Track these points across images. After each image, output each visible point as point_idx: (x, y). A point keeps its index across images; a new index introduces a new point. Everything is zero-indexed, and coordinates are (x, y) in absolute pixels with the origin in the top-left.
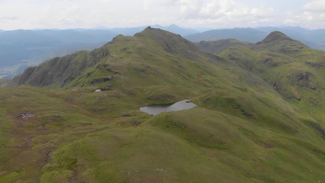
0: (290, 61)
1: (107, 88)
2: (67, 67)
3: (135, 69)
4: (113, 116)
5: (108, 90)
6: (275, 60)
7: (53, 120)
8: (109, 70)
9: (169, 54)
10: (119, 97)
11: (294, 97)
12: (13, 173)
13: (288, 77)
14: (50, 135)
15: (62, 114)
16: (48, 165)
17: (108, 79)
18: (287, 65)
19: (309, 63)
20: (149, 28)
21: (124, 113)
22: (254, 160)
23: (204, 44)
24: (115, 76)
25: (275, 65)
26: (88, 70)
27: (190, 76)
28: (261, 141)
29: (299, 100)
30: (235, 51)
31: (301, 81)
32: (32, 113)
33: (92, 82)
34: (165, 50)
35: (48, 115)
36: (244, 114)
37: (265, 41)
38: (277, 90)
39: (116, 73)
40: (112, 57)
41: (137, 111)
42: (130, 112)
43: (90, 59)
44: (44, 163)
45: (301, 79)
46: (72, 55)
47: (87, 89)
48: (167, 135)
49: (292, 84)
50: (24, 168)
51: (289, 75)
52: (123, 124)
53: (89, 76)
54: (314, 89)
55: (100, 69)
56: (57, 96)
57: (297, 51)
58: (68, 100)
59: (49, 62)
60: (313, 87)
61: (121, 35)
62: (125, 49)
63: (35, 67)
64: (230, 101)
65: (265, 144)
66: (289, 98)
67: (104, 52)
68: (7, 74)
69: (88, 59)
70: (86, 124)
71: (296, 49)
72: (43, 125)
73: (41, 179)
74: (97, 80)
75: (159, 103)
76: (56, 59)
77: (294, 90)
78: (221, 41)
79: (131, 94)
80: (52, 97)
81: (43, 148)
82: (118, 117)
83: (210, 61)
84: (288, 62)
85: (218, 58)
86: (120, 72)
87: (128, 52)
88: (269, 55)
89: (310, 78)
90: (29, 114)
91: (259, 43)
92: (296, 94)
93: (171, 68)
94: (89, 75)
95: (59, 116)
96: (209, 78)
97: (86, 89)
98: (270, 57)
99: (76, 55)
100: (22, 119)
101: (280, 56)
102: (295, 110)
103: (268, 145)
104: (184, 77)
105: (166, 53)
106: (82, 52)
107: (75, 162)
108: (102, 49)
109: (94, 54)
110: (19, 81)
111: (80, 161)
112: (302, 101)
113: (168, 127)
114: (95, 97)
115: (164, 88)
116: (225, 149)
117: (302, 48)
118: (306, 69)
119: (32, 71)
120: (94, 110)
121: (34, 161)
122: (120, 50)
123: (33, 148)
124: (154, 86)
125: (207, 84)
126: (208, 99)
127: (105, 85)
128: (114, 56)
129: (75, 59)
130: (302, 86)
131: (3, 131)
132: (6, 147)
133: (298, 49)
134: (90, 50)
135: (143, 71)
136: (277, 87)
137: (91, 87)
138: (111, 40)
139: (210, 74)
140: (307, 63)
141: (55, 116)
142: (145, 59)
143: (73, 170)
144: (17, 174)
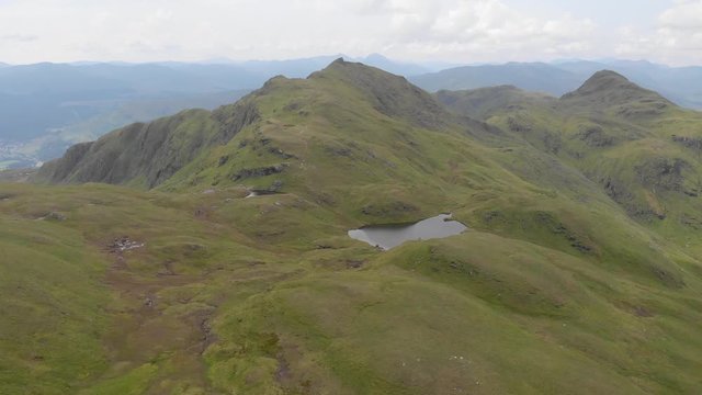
0: (640, 135)
1: (273, 188)
2: (160, 144)
3: (329, 149)
4: (300, 247)
5: (275, 192)
6: (607, 132)
7: (186, 254)
8: (273, 151)
9: (386, 118)
10: (304, 208)
11: (652, 212)
12: (145, 365)
13: (636, 167)
14: (190, 286)
15: (201, 243)
16: (214, 347)
17: (274, 170)
18: (634, 143)
19: (682, 139)
20: (340, 61)
21: (321, 241)
22: (626, 341)
23: (448, 97)
24: (288, 163)
25: (608, 143)
26: (219, 151)
27: (434, 165)
28: (624, 303)
29: (661, 218)
30: (521, 113)
31: (665, 178)
32: (139, 240)
33: (239, 177)
34: (375, 108)
35: (174, 244)
36: (573, 246)
37: (582, 91)
38: (614, 196)
39: (290, 156)
40: (269, 123)
41: (345, 238)
42: (332, 239)
43: (213, 127)
44: (201, 344)
45: (664, 173)
46: (172, 118)
47: (233, 191)
48: (441, 288)
49: (646, 184)
50: (164, 355)
51: (638, 163)
52: (325, 264)
53: (224, 163)
54: (692, 195)
55: (254, 149)
56: (177, 206)
57: (653, 113)
58: (201, 212)
59: (121, 134)
60: (690, 191)
61: (281, 76)
62: (293, 107)
63: (90, 144)
64: (543, 218)
65: (634, 307)
66: (640, 214)
67: (245, 112)
68: (18, 159)
69: (209, 127)
70: (253, 264)
71: (652, 109)
72: (167, 265)
73: (212, 377)
74: (249, 172)
75: (386, 221)
76: (137, 127)
77: (649, 198)
78: (482, 91)
79: (326, 201)
80: (166, 207)
81: (187, 313)
82: (310, 250)
83: (469, 133)
84: (635, 137)
85: (486, 128)
86: (297, 155)
87: (301, 113)
88: (595, 121)
89: (683, 172)
90: (131, 242)
91: (570, 95)
92: (655, 205)
93: (394, 147)
94: (224, 161)
95: (197, 247)
96: (475, 168)
97: (229, 191)
98: (594, 125)
99: (180, 118)
100: (121, 252)
101: (617, 125)
102: (654, 239)
103: (642, 311)
104: (421, 167)
105: (380, 116)
106: (194, 112)
107: (274, 340)
108: (238, 107)
109: (219, 116)
110: (53, 174)
111: (284, 338)
112: (666, 220)
113: (435, 270)
114: (258, 207)
115: (393, 191)
116: (564, 317)
117: (664, 106)
118: (674, 152)
119: (84, 152)
120: (259, 235)
121: (179, 339)
122: (284, 109)
123: (165, 313)
124: (370, 185)
125: (472, 181)
126: (495, 214)
127: (266, 182)
128: (272, 120)
129: (180, 127)
130: (667, 188)
131: (91, 277)
132: (106, 310)
133: (656, 109)
134: (211, 108)
135: (344, 153)
136: (614, 190)
137: (239, 187)
138: (260, 85)
139: (477, 160)
140: (675, 139)
141: (189, 247)
142: (339, 127)
143: (275, 357)
144: (155, 367)
